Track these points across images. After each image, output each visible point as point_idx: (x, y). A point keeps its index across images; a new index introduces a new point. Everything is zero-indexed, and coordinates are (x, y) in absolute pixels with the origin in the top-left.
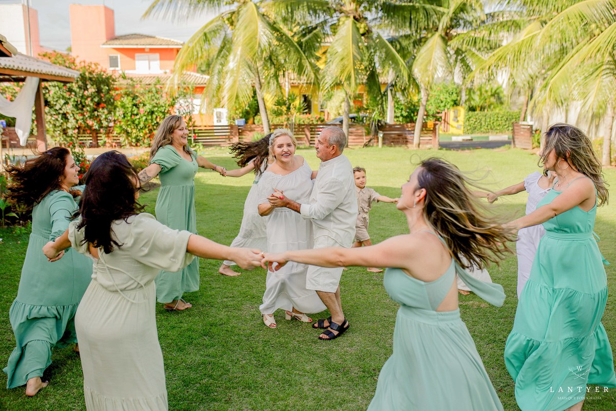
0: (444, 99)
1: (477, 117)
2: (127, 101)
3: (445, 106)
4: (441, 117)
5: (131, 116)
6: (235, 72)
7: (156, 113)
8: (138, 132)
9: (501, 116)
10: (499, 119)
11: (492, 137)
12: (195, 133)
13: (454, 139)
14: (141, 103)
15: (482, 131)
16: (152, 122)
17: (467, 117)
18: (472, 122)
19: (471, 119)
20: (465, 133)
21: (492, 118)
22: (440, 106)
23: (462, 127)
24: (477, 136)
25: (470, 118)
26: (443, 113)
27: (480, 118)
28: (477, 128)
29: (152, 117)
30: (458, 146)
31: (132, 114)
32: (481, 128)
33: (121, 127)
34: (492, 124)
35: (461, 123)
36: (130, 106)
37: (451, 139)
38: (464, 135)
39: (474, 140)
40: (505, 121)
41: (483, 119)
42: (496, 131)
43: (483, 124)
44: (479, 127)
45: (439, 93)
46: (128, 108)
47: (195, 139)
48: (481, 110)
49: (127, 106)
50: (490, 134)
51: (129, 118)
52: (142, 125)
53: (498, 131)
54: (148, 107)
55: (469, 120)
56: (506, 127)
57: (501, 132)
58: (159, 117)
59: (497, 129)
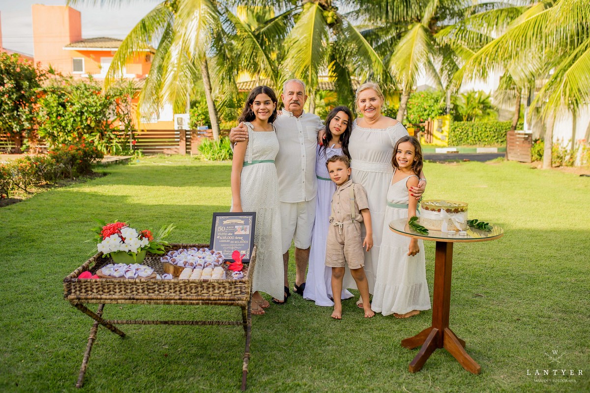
0: (428, 107)
1: (463, 127)
2: (51, 99)
3: (429, 115)
4: (424, 127)
5: (57, 116)
6: (176, 65)
7: (86, 114)
8: (66, 136)
9: (489, 127)
10: (488, 130)
11: (481, 150)
12: (134, 138)
13: (438, 151)
14: (68, 102)
15: (468, 143)
16: (81, 125)
17: (453, 127)
18: (457, 132)
19: (456, 130)
20: (450, 145)
21: (480, 129)
22: (423, 115)
23: (447, 138)
24: (463, 149)
25: (455, 128)
26: (426, 123)
27: (467, 128)
28: (463, 139)
29: (81, 118)
30: (442, 157)
31: (59, 115)
32: (467, 139)
33: (45, 129)
34: (479, 136)
35: (446, 133)
36: (56, 104)
37: (435, 151)
38: (449, 147)
39: (460, 153)
40: (494, 132)
41: (470, 130)
42: (484, 143)
43: (470, 135)
44: (466, 138)
45: (422, 101)
46: (53, 107)
47: (134, 146)
48: (467, 120)
49: (52, 104)
50: (478, 146)
51: (54, 119)
52: (69, 128)
53: (486, 143)
54: (77, 107)
55: (454, 131)
56: (495, 138)
57: (490, 144)
58: (89, 119)
59: (485, 141)
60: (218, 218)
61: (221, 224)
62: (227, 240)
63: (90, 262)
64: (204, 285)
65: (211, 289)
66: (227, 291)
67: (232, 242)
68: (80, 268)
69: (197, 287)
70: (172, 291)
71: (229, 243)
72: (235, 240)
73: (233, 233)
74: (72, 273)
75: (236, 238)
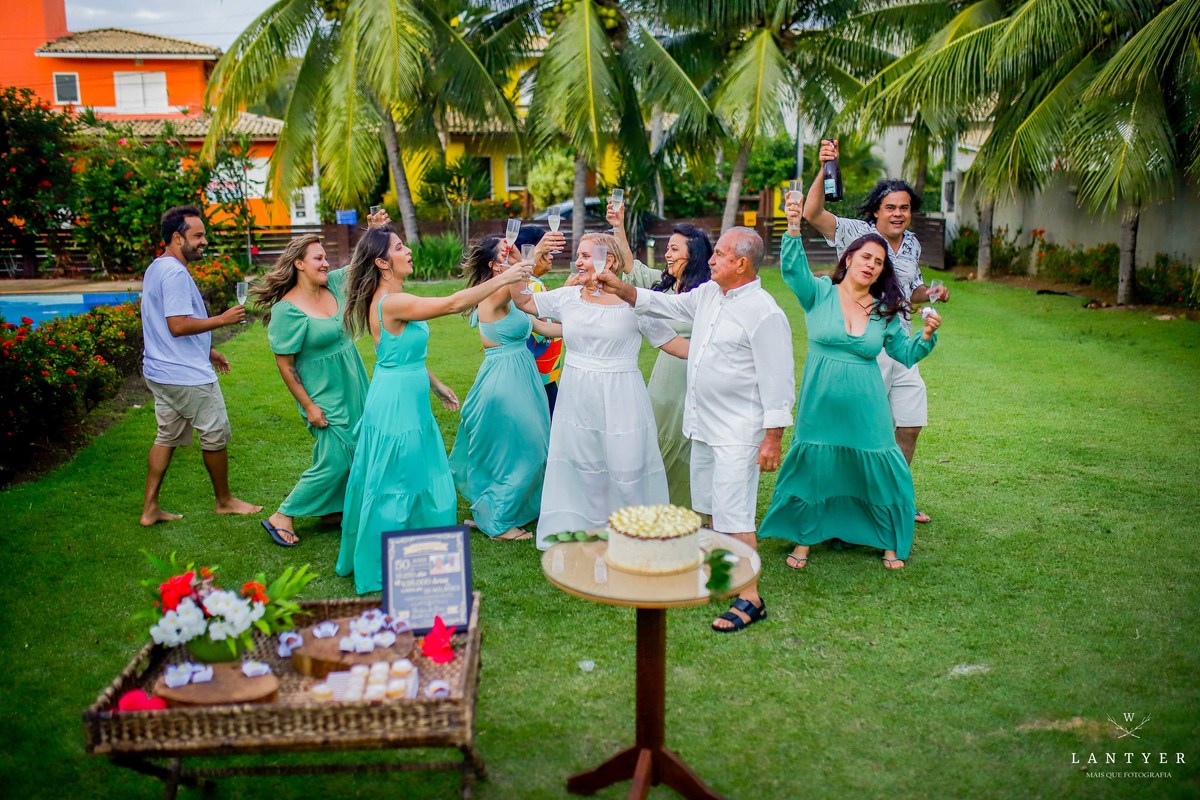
0: (764, 167)
2: (101, 173)
4: (757, 203)
12: (254, 243)
14: (132, 178)
26: (762, 193)
31: (114, 203)
33: (88, 231)
36: (108, 183)
46: (103, 188)
47: (254, 256)
49: (101, 184)
54: (150, 188)
60: (392, 542)
61: (400, 555)
62: (416, 587)
63: (139, 662)
64: (375, 711)
65: (388, 720)
66: (422, 722)
67: (427, 591)
68: (117, 681)
69: (358, 717)
70: (309, 726)
71: (421, 593)
72: (432, 586)
73: (428, 571)
74: (101, 698)
75: (435, 581)
